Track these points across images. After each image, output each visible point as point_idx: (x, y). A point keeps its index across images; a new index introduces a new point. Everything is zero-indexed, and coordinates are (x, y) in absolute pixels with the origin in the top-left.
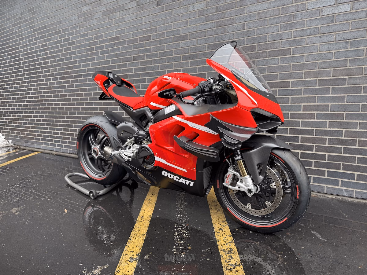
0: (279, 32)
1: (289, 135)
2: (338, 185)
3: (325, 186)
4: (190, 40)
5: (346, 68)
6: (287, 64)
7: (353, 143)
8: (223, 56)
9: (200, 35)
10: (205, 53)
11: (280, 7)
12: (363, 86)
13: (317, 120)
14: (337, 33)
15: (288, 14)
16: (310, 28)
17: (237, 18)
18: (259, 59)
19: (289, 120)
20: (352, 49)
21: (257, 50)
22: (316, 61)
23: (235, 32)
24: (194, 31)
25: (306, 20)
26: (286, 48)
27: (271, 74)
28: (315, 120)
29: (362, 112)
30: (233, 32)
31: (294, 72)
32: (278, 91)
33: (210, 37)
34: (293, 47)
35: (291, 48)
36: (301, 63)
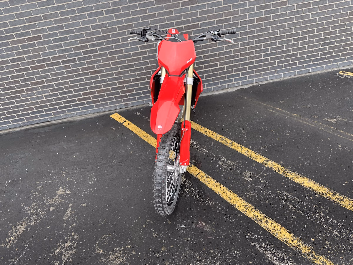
1: (203, 60)
2: (233, 82)
3: (226, 84)
5: (230, 11)
6: (196, 11)
7: (238, 56)
8: (144, 8)
10: (128, 6)
12: (240, 21)
13: (218, 47)
19: (202, 50)
22: (213, 8)
27: (186, 19)
28: (217, 47)
29: (241, 37)
31: (201, 16)
32: (192, 31)
36: (205, 10)
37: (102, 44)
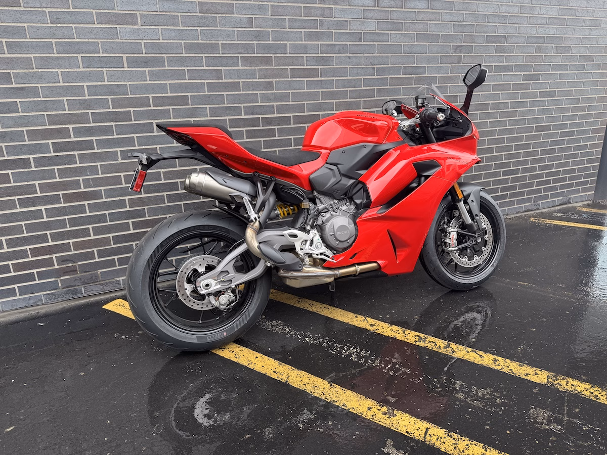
0: (302, 41)
4: (142, 27)
5: (374, 99)
6: (315, 90)
8: (217, 68)
9: (165, 21)
10: (182, 57)
11: (302, 5)
14: (365, 55)
15: (313, 18)
16: (338, 43)
17: (238, 5)
18: (278, 80)
20: (378, 77)
21: (273, 65)
22: (347, 89)
23: (236, 29)
24: (150, 9)
25: (334, 31)
26: (313, 67)
27: (297, 103)
30: (234, 29)
31: (324, 101)
33: (188, 28)
34: (321, 67)
35: (319, 67)
36: (331, 90)
37: (107, 130)
